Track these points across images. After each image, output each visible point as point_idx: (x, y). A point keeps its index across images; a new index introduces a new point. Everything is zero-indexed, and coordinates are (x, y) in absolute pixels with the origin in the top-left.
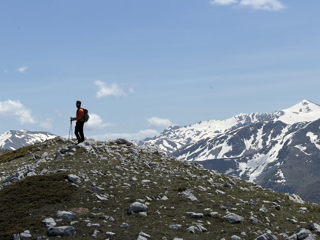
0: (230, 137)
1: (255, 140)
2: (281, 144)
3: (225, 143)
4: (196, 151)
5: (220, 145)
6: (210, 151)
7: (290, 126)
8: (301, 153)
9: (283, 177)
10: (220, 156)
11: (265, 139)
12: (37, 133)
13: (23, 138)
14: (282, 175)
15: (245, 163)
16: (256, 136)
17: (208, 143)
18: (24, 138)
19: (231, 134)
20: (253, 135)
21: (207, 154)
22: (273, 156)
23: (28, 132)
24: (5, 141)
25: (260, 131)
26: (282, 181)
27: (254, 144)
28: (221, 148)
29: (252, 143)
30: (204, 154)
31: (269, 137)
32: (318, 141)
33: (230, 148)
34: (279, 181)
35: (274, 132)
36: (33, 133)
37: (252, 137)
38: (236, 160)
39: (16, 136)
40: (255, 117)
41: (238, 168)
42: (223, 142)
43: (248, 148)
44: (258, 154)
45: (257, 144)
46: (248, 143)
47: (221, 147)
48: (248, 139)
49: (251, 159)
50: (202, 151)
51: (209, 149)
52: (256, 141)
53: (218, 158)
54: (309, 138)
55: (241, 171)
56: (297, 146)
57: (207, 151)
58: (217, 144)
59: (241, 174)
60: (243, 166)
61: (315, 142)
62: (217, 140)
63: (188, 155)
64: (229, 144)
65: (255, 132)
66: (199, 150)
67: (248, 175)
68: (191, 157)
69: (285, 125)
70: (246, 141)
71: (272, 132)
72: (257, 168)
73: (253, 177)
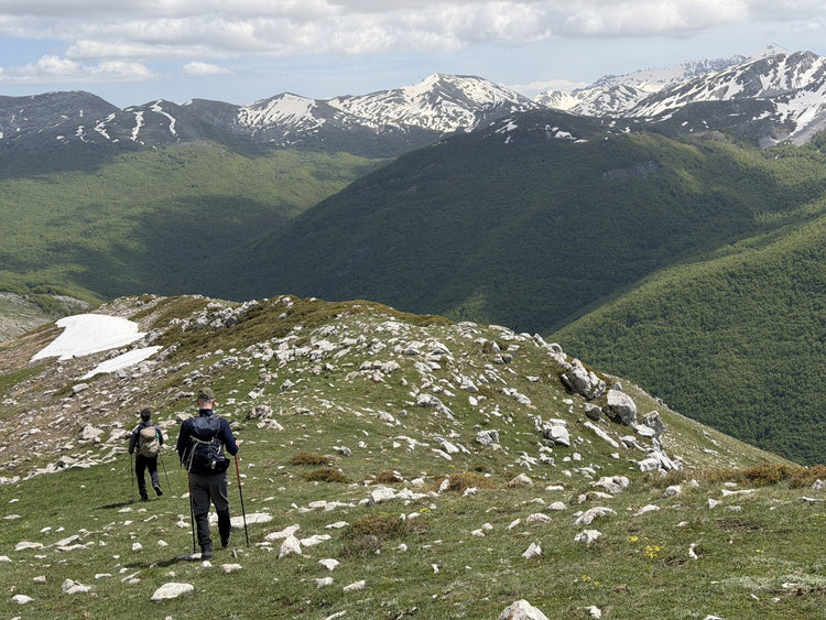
0: (739, 73)
1: (776, 76)
3: (733, 80)
4: (690, 93)
5: (725, 84)
6: (711, 91)
10: (727, 98)
11: (789, 75)
12: (468, 77)
15: (785, 104)
16: (776, 71)
17: (706, 82)
18: (454, 82)
19: (742, 69)
20: (772, 70)
21: (708, 94)
23: (457, 76)
24: (433, 86)
25: (782, 65)
27: (774, 82)
29: (772, 81)
30: (703, 95)
31: (795, 73)
33: (741, 88)
35: (802, 66)
37: (771, 72)
38: (772, 100)
39: (445, 79)
41: (777, 111)
42: (730, 80)
43: (765, 87)
44: (804, 92)
45: (778, 82)
46: (766, 81)
47: (727, 87)
48: (766, 76)
49: (793, 98)
50: (699, 92)
51: (709, 90)
52: (777, 79)
53: (724, 99)
55: (781, 115)
57: (706, 92)
58: (722, 83)
59: (783, 119)
60: (782, 109)
62: (721, 77)
63: (678, 98)
64: (738, 82)
65: (775, 65)
66: (694, 90)
67: (794, 119)
68: (682, 100)
69: (816, 57)
70: (763, 78)
71: (799, 66)
72: (805, 110)
73: (802, 122)
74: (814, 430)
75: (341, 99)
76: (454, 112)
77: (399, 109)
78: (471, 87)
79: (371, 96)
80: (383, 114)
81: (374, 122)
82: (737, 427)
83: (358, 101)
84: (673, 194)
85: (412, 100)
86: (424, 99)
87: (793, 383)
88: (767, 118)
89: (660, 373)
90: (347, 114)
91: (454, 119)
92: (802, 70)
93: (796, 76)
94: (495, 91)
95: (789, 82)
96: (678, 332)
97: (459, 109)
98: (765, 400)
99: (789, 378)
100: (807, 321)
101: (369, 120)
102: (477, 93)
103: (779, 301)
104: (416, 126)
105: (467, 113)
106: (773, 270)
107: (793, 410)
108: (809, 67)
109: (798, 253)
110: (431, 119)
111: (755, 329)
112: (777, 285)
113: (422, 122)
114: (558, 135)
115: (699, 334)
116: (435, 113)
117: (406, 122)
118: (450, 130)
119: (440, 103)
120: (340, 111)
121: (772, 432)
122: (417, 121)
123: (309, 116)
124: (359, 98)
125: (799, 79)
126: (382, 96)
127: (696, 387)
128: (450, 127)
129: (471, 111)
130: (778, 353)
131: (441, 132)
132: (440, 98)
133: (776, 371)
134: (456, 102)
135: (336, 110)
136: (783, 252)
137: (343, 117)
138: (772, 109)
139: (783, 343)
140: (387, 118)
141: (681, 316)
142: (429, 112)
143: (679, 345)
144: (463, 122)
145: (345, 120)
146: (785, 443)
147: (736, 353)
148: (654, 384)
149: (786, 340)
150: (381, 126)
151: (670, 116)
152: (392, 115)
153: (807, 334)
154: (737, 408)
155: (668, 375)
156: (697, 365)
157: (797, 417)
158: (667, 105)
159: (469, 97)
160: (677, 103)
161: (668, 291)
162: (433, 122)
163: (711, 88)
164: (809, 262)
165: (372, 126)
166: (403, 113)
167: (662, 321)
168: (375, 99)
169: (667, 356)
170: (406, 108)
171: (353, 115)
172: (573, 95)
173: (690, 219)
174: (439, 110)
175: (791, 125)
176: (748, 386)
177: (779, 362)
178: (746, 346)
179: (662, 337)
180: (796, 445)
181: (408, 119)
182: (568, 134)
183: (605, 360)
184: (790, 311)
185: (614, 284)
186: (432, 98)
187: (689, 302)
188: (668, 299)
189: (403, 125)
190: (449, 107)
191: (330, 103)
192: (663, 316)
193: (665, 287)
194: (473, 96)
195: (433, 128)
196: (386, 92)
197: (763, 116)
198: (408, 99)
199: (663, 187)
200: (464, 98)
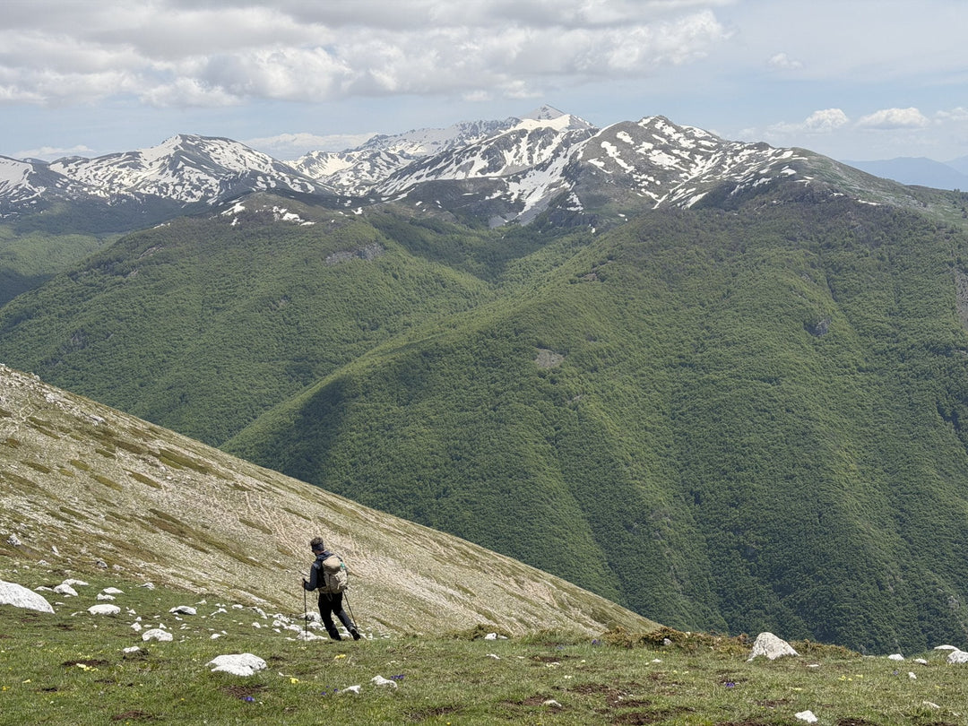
0: (484, 148)
1: (518, 152)
2: (565, 157)
3: (478, 156)
4: (439, 167)
5: (471, 159)
6: (458, 166)
7: (563, 134)
8: (598, 171)
9: (578, 203)
10: (472, 175)
11: (531, 150)
12: (215, 139)
13: (197, 146)
14: (576, 200)
15: (517, 184)
16: (519, 147)
17: (454, 156)
18: (198, 144)
19: (486, 144)
20: (515, 146)
21: (454, 170)
22: (554, 174)
23: (202, 138)
24: (175, 149)
25: (524, 140)
26: (577, 209)
27: (517, 158)
28: (473, 163)
29: (515, 157)
30: (450, 171)
31: (537, 148)
32: (618, 154)
33: (486, 163)
34: (572, 209)
35: (543, 142)
36: (210, 139)
37: (514, 148)
38: (504, 180)
39: (188, 142)
40: (483, 126)
41: (508, 191)
42: (475, 154)
43: (509, 163)
44: (534, 171)
45: (521, 158)
46: (509, 157)
48: (509, 151)
49: (524, 177)
50: (448, 166)
51: (457, 164)
52: (519, 155)
53: (470, 176)
54: (605, 150)
55: (512, 194)
56: (591, 161)
57: (454, 166)
58: (468, 158)
59: (513, 198)
60: (514, 188)
61: (614, 156)
62: (467, 151)
63: (427, 171)
64: (483, 158)
65: (517, 141)
66: (442, 164)
67: (523, 199)
68: (432, 174)
69: (556, 133)
70: (506, 153)
71: (540, 142)
72: (534, 190)
73: (530, 202)
74: (481, 487)
75: (66, 163)
76: (198, 179)
77: (134, 175)
78: (220, 150)
79: (102, 159)
80: (116, 181)
81: (105, 191)
82: (421, 489)
83: (86, 165)
84: (395, 277)
85: (151, 164)
86: (164, 164)
87: (469, 448)
88: (499, 198)
89: (359, 446)
90: (73, 181)
91: (198, 189)
92: (543, 146)
93: (537, 152)
94: (247, 155)
95: (530, 158)
96: (377, 408)
97: (203, 176)
98: (446, 464)
99: (466, 443)
100: (484, 393)
101: (99, 188)
102: (226, 157)
103: (463, 377)
104: (153, 196)
105: (213, 181)
106: (459, 348)
107: (467, 471)
108: (550, 143)
109: (481, 333)
110: (171, 188)
111: (441, 402)
112: (463, 362)
113: (161, 190)
114: (285, 218)
115: (395, 409)
116: (176, 181)
117: (142, 191)
118: (194, 200)
119: (182, 169)
120: (64, 177)
121: (448, 491)
122: (154, 189)
123: (26, 184)
124: (87, 161)
125: (540, 155)
126: (115, 160)
127: (389, 456)
128: (193, 196)
129: (217, 178)
130: (459, 423)
131: (184, 202)
132: (181, 164)
133: (456, 439)
134: (201, 169)
135: (58, 176)
136: (469, 333)
137: (67, 184)
138: (505, 189)
139: (464, 413)
140: (121, 185)
141: (380, 393)
142: (170, 179)
143: (377, 420)
144: (207, 190)
145: (69, 188)
146: (458, 500)
147: (424, 424)
148: (353, 456)
149: (467, 411)
150: (112, 196)
151: (405, 195)
152: (126, 182)
153: (485, 405)
154: (421, 473)
155: (367, 447)
156: (391, 436)
157: (469, 476)
158: (418, 178)
159: (216, 161)
160: (427, 176)
161: (370, 370)
162: (174, 191)
163: (458, 162)
164: (491, 341)
165: (102, 195)
166: (139, 180)
167: (363, 398)
168: (105, 163)
169: (366, 430)
170: (143, 174)
171: (79, 183)
172: (341, 157)
173: (410, 300)
174: (181, 177)
175: (520, 204)
176: (432, 453)
177: (459, 430)
178: (432, 417)
179: (362, 414)
180: (466, 501)
181: (144, 187)
182: (296, 216)
183: (311, 437)
184: (473, 385)
185: (334, 365)
186: (172, 164)
187: (387, 380)
188: (369, 378)
189: (139, 195)
190: (193, 174)
191: (52, 168)
192: (364, 394)
193: (368, 367)
194: (222, 161)
195: (174, 197)
196: (119, 155)
197: (495, 195)
198: (146, 164)
199: (386, 270)
200: (211, 164)
